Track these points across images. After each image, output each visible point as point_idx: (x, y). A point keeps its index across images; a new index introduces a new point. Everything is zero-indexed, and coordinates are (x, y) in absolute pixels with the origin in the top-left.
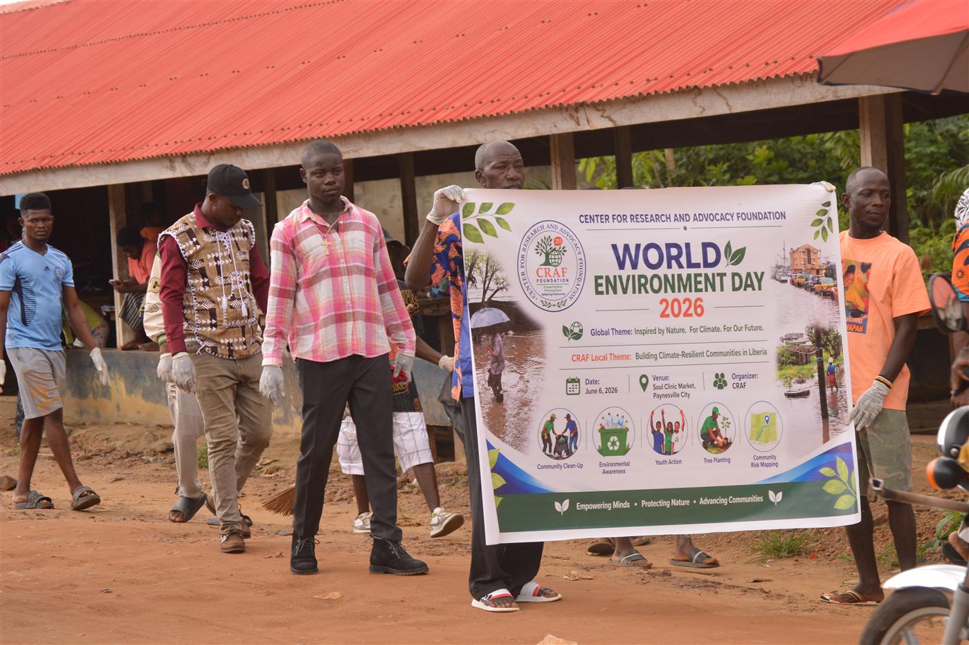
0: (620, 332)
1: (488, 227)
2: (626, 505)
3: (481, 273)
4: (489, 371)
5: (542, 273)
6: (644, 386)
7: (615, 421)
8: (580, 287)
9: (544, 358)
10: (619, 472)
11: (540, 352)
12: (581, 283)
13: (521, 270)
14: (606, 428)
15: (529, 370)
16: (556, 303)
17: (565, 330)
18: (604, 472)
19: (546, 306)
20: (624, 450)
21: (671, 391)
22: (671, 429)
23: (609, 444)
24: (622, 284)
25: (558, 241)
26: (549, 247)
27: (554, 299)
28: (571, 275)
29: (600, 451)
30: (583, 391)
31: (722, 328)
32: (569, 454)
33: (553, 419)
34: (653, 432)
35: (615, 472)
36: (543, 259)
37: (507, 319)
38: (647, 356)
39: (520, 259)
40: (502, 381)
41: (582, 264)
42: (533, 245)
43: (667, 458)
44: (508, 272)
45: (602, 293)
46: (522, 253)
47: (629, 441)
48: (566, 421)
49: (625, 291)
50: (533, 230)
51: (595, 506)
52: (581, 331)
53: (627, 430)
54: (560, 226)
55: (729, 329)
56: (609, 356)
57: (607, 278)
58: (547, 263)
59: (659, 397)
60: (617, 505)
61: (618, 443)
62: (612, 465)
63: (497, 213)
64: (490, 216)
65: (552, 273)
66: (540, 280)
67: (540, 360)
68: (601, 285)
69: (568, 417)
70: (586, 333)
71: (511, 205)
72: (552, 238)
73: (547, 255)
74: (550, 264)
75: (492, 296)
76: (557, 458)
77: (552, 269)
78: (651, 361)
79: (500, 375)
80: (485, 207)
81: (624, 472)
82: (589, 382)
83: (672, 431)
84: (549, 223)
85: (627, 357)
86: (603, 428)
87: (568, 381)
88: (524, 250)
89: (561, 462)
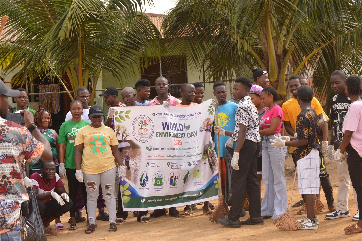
0: (162, 149)
1: (122, 118)
2: (161, 200)
3: (121, 131)
4: (125, 160)
5: (140, 131)
6: (168, 165)
7: (159, 176)
8: (152, 135)
9: (141, 156)
10: (160, 191)
11: (140, 154)
12: (152, 134)
13: (133, 130)
14: (156, 178)
15: (137, 160)
16: (144, 140)
17: (147, 148)
18: (155, 191)
19: (141, 141)
20: (161, 184)
21: (177, 167)
22: (175, 178)
23: (157, 182)
24: (164, 134)
25: (145, 121)
26: (142, 123)
27: (143, 139)
28: (149, 131)
29: (154, 185)
30: (150, 166)
31: (187, 149)
32: (145, 185)
33: (143, 174)
34: (170, 179)
35: (158, 191)
36: (140, 127)
37: (130, 145)
38: (170, 156)
39: (133, 127)
40: (129, 163)
41: (153, 128)
42: (137, 123)
43: (174, 186)
44: (129, 131)
45: (158, 137)
46: (133, 125)
47: (163, 182)
48: (145, 175)
49: (165, 136)
50: (137, 118)
51: (152, 201)
52: (151, 148)
53: (163, 178)
54: (146, 117)
55: (189, 149)
56: (158, 156)
57: (160, 132)
58: (141, 128)
59: (173, 169)
60: (158, 200)
61: (160, 182)
62: (158, 189)
63: (125, 114)
64: (123, 115)
65: (143, 131)
66: (139, 133)
67: (140, 157)
68: (158, 134)
69: (146, 174)
70: (152, 149)
71: (130, 111)
72: (143, 120)
73: (142, 126)
74: (142, 128)
75: (125, 138)
76: (143, 186)
77: (143, 130)
78: (172, 158)
79: (128, 161)
80: (122, 112)
81: (161, 191)
82: (152, 164)
83: (176, 179)
84: (142, 116)
85: (164, 157)
86: (155, 178)
87: (147, 163)
88: (134, 124)
89: (143, 188)
